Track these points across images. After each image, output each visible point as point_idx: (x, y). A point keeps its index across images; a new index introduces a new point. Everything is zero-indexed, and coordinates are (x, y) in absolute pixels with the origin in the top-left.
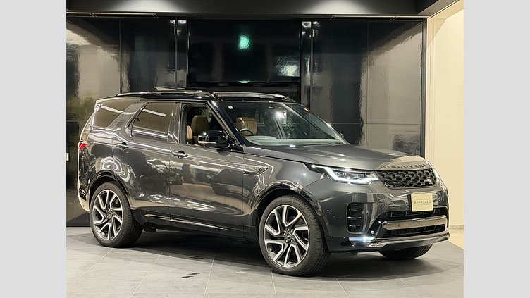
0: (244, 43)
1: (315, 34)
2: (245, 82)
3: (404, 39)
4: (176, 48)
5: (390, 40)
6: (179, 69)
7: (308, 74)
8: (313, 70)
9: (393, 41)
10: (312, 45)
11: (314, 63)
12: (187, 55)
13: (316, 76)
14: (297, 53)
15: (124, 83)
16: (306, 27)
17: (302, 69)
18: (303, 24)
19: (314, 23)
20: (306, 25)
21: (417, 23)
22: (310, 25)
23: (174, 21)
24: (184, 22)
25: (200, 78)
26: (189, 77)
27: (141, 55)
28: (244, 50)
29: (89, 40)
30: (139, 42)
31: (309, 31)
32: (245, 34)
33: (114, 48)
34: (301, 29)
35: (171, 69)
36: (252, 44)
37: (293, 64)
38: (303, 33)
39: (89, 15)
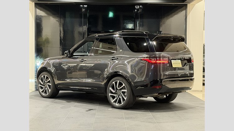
0: (111, 15)
1: (141, 11)
2: (112, 31)
3: (178, 13)
4: (83, 17)
5: (172, 13)
6: (84, 26)
7: (138, 27)
8: (140, 26)
9: (173, 14)
10: (139, 15)
11: (140, 23)
12: (87, 20)
13: (141, 28)
14: (133, 19)
15: (62, 31)
16: (137, 8)
17: (135, 26)
18: (136, 7)
19: (140, 6)
20: (137, 7)
21: (184, 6)
22: (138, 7)
23: (82, 6)
24: (86, 6)
25: (93, 29)
26: (88, 29)
27: (68, 20)
28: (111, 18)
29: (47, 14)
30: (67, 14)
31: (138, 10)
32: (111, 11)
33: (57, 17)
34: (135, 9)
35: (81, 25)
36: (115, 15)
37: (131, 23)
38: (136, 10)
39: (47, 3)
